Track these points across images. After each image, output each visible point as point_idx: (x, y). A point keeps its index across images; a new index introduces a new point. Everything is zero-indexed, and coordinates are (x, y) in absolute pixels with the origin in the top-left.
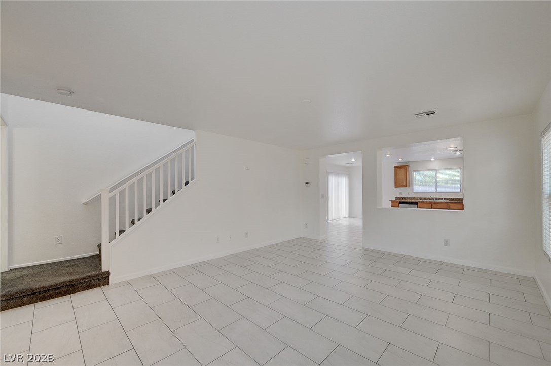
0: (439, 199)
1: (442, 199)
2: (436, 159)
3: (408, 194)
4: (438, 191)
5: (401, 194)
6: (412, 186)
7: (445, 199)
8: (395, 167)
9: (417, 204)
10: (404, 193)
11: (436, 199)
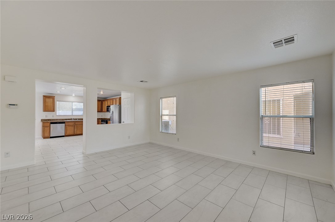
0: (75, 119)
1: (77, 119)
2: (75, 96)
3: (53, 116)
4: (73, 115)
5: (46, 116)
6: (56, 111)
7: (79, 119)
8: (44, 96)
9: (65, 123)
10: (50, 116)
11: (74, 119)
